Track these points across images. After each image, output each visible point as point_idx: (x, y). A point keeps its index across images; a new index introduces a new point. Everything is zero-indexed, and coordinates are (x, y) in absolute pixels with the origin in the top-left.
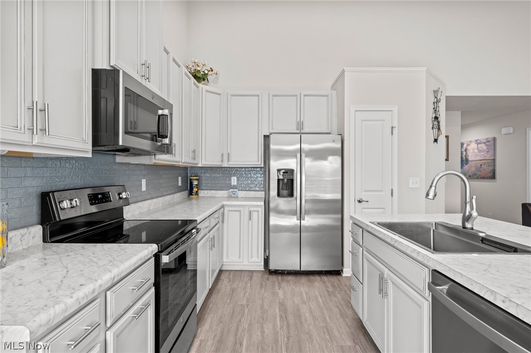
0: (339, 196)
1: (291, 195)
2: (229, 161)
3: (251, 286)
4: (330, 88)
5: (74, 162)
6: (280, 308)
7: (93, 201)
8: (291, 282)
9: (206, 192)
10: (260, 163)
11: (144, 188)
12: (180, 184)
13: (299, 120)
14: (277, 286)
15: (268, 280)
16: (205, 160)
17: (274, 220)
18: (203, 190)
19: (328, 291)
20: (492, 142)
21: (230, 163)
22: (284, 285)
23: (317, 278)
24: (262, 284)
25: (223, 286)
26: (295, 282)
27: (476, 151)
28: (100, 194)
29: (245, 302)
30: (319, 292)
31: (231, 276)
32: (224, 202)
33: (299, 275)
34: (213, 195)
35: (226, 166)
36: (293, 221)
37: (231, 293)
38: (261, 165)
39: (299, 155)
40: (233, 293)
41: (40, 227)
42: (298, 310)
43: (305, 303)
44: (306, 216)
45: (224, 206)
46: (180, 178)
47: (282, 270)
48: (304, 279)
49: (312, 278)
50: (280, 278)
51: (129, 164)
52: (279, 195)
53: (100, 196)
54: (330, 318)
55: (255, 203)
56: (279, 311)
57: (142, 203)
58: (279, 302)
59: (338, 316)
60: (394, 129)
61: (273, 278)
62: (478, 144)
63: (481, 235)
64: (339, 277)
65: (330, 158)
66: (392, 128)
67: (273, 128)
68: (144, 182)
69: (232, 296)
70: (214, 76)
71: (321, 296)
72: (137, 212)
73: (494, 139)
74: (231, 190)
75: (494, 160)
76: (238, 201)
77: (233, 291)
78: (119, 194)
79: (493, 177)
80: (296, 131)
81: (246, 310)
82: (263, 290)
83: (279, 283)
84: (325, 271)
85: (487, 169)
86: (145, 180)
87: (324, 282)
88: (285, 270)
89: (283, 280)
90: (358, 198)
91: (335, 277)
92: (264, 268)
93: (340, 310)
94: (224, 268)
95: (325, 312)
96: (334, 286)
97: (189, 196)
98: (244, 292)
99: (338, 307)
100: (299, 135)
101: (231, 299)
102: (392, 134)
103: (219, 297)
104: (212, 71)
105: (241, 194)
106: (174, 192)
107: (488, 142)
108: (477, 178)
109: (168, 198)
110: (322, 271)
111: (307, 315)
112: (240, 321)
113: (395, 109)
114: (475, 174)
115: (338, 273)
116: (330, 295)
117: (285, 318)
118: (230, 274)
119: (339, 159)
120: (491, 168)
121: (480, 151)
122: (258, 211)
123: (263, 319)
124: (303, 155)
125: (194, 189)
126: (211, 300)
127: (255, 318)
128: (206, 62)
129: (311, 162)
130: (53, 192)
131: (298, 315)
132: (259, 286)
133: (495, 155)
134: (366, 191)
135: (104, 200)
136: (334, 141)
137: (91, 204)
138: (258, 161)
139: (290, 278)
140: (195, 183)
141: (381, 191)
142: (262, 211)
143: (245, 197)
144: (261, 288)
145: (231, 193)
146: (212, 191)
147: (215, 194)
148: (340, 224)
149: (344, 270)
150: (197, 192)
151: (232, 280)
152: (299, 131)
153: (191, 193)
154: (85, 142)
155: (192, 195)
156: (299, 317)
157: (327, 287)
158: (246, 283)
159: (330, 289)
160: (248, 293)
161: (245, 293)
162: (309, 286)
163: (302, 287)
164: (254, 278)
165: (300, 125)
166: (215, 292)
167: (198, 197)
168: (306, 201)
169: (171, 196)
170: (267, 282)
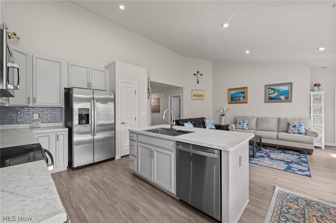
0: (113, 122)
4: (104, 68)
6: (92, 184)
8: (90, 170)
10: (61, 105)
19: (113, 168)
20: (159, 99)
22: (86, 173)
23: (103, 164)
27: (154, 102)
29: (66, 190)
30: (108, 170)
36: (89, 137)
38: (62, 106)
42: (103, 181)
43: (104, 177)
44: (97, 133)
47: (81, 166)
52: (79, 123)
54: (120, 178)
56: (93, 185)
58: (90, 182)
59: (123, 176)
60: (136, 92)
62: (154, 99)
63: (177, 130)
64: (114, 161)
65: (109, 103)
66: (135, 91)
67: (71, 84)
71: (110, 171)
73: (159, 98)
75: (159, 105)
79: (159, 112)
80: (86, 87)
81: (71, 193)
84: (106, 160)
85: (157, 109)
87: (108, 165)
88: (83, 166)
90: (122, 122)
91: (112, 161)
92: (67, 168)
93: (123, 173)
95: (117, 177)
96: (114, 165)
99: (121, 173)
102: (135, 94)
107: (157, 99)
108: (154, 112)
111: (109, 181)
112: (70, 200)
113: (137, 84)
114: (153, 111)
115: (113, 159)
116: (114, 169)
117: (98, 187)
119: (113, 104)
120: (158, 108)
121: (155, 102)
122: (64, 135)
123: (85, 192)
127: (80, 195)
131: (104, 183)
133: (159, 104)
134: (125, 119)
136: (111, 95)
138: (60, 103)
141: (131, 118)
142: (66, 134)
148: (114, 135)
149: (116, 156)
152: (88, 88)
156: (105, 183)
157: (111, 166)
159: (113, 167)
161: (62, 185)
162: (101, 169)
163: (98, 170)
168: (97, 125)
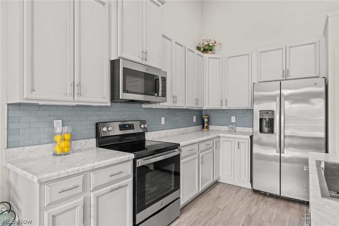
1: (272, 131)
2: (226, 105)
3: (233, 198)
5: (115, 108)
7: (122, 129)
9: (214, 126)
11: (163, 123)
12: (195, 121)
13: (284, 69)
14: (254, 203)
15: (250, 197)
16: (208, 105)
17: (256, 150)
18: (212, 125)
21: (227, 106)
24: (243, 198)
25: (214, 193)
26: (273, 204)
28: (127, 125)
31: (224, 187)
32: (220, 134)
33: (280, 199)
34: (218, 129)
35: (225, 109)
37: (217, 198)
39: (278, 99)
40: (218, 199)
41: (95, 139)
45: (220, 137)
46: (195, 117)
48: (282, 204)
49: (291, 204)
50: (261, 197)
51: (151, 108)
53: (127, 126)
55: (242, 136)
57: (160, 131)
61: (256, 196)
68: (163, 119)
69: (216, 201)
70: (219, 46)
72: (156, 137)
74: (230, 126)
76: (235, 134)
77: (219, 197)
78: (140, 126)
82: (241, 202)
83: (258, 201)
86: (164, 118)
89: (262, 200)
94: (221, 181)
97: (202, 129)
98: (226, 200)
100: (279, 82)
101: (214, 203)
103: (207, 199)
104: (216, 43)
105: (238, 129)
106: (189, 126)
109: (182, 130)
110: (304, 201)
118: (223, 186)
124: (282, 99)
125: (205, 125)
126: (201, 199)
128: (211, 38)
129: (290, 104)
130: (100, 123)
132: (240, 199)
135: (129, 128)
137: (120, 130)
139: (270, 200)
140: (206, 120)
143: (242, 132)
144: (240, 201)
145: (231, 128)
146: (218, 126)
147: (220, 128)
150: (207, 126)
151: (222, 190)
153: (203, 127)
154: (105, 98)
155: (204, 128)
158: (231, 195)
160: (228, 202)
164: (240, 193)
165: (286, 73)
166: (206, 195)
167: (209, 130)
169: (186, 128)
170: (249, 198)
